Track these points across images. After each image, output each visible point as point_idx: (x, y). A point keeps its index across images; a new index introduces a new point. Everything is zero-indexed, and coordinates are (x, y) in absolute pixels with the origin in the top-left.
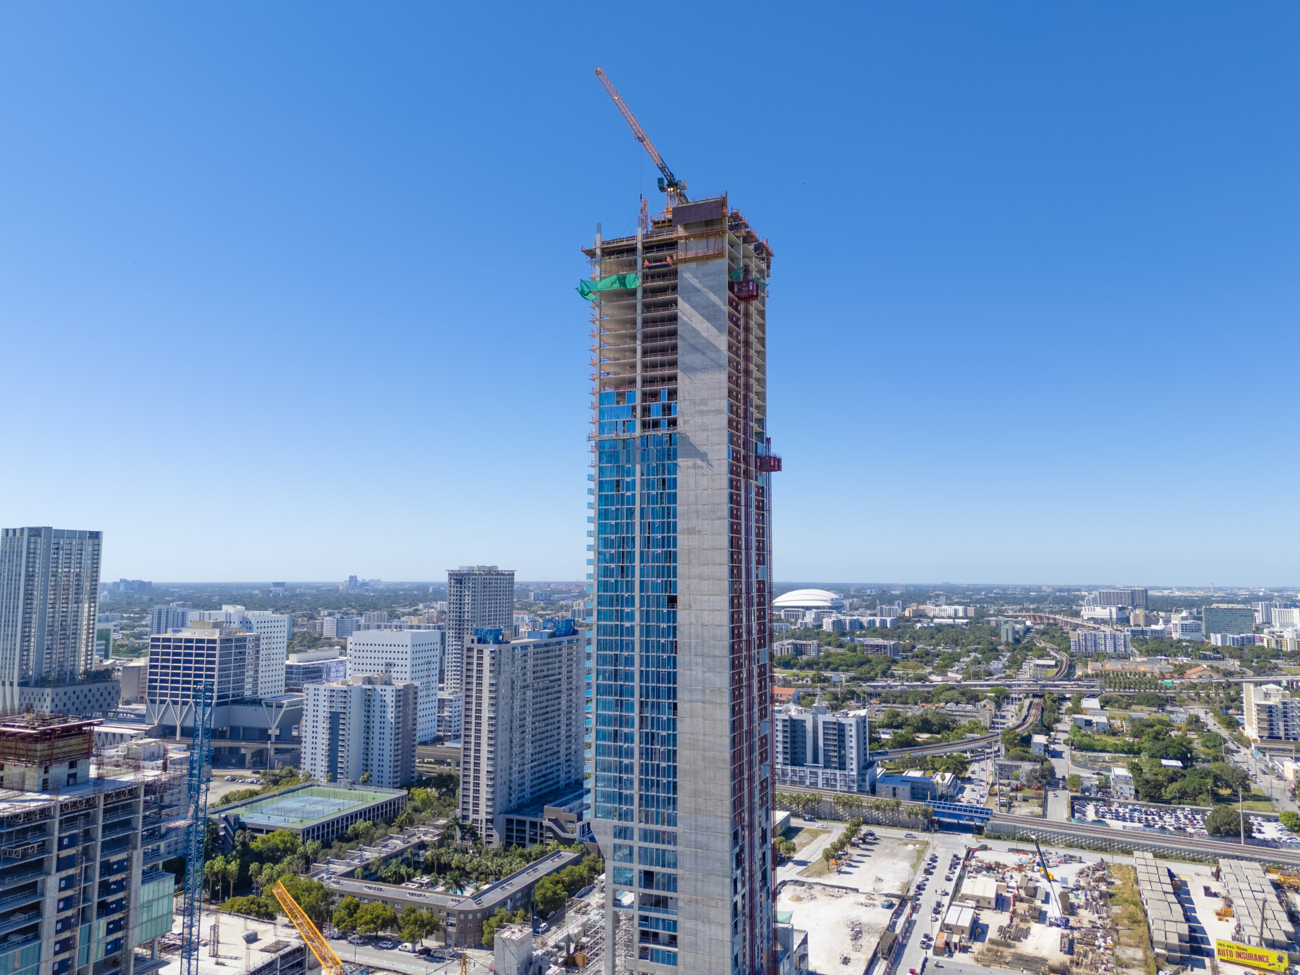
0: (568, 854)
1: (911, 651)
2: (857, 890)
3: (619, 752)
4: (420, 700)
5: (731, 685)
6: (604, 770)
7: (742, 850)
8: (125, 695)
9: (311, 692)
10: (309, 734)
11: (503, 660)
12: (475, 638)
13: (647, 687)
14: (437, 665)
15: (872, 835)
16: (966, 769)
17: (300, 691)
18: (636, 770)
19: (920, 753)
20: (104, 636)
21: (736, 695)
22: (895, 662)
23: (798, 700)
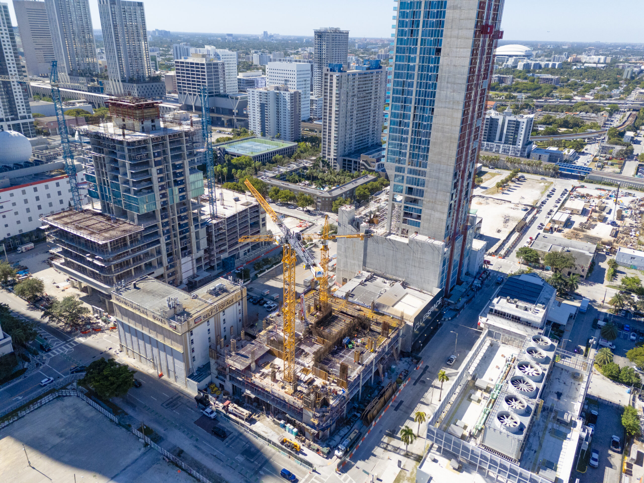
0: (371, 177)
1: (567, 82)
2: (510, 202)
3: (402, 132)
4: (302, 100)
5: (465, 99)
6: (393, 140)
7: (458, 181)
8: (168, 89)
9: (251, 93)
10: (252, 113)
11: (343, 81)
12: (329, 69)
13: (419, 99)
14: (310, 82)
15: (523, 177)
16: (583, 148)
17: (245, 92)
18: (409, 141)
19: (559, 139)
20: (154, 59)
21: (467, 105)
22: (556, 88)
23: (496, 108)
